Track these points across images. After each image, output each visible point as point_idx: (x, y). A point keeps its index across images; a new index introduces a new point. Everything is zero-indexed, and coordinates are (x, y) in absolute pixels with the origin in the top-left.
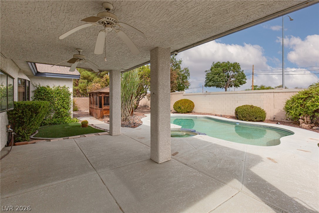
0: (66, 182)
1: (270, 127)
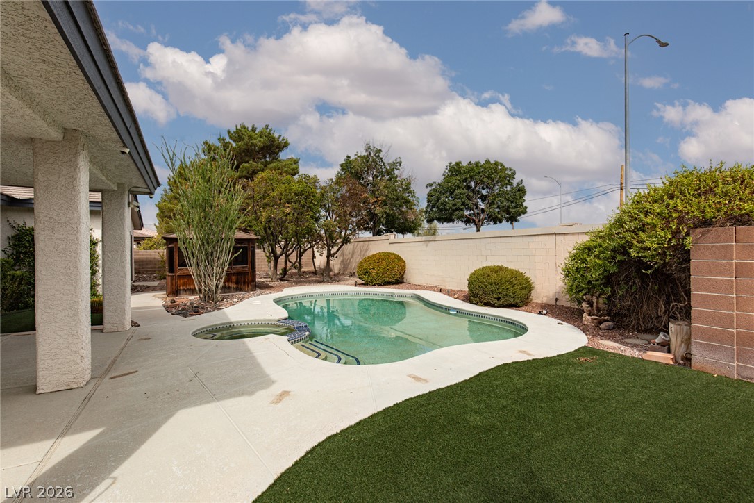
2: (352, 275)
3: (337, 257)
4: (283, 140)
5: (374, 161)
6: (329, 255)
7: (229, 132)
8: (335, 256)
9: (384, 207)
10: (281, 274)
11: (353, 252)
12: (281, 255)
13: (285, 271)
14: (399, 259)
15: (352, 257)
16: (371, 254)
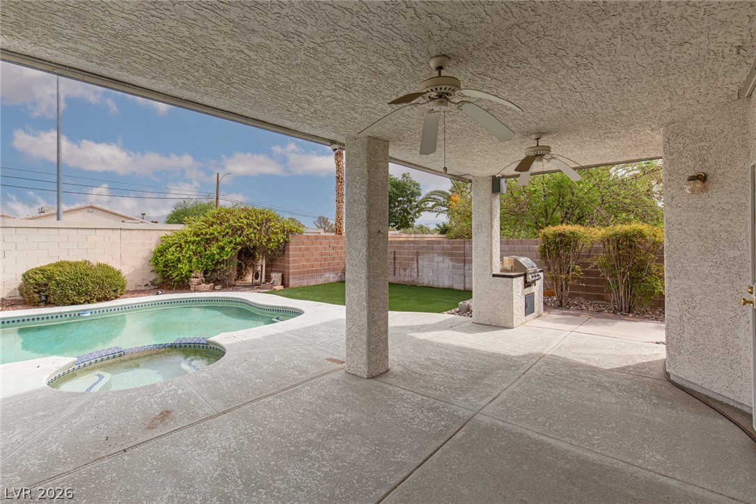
0: (544, 433)
1: (166, 302)
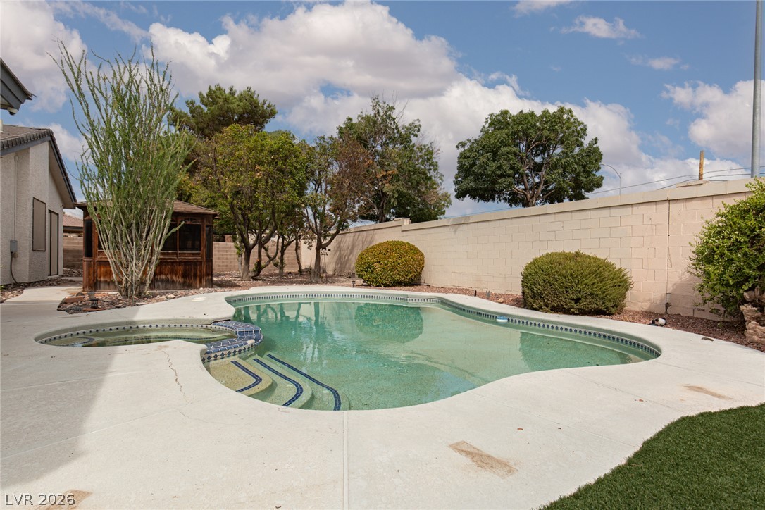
2: (350, 276)
3: (329, 250)
4: (269, 106)
5: (384, 121)
6: (320, 247)
7: (201, 94)
8: (328, 248)
9: (396, 184)
10: (254, 271)
11: (353, 247)
12: (254, 245)
13: (259, 267)
14: (415, 250)
15: (351, 253)
16: (377, 243)
